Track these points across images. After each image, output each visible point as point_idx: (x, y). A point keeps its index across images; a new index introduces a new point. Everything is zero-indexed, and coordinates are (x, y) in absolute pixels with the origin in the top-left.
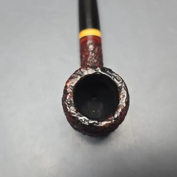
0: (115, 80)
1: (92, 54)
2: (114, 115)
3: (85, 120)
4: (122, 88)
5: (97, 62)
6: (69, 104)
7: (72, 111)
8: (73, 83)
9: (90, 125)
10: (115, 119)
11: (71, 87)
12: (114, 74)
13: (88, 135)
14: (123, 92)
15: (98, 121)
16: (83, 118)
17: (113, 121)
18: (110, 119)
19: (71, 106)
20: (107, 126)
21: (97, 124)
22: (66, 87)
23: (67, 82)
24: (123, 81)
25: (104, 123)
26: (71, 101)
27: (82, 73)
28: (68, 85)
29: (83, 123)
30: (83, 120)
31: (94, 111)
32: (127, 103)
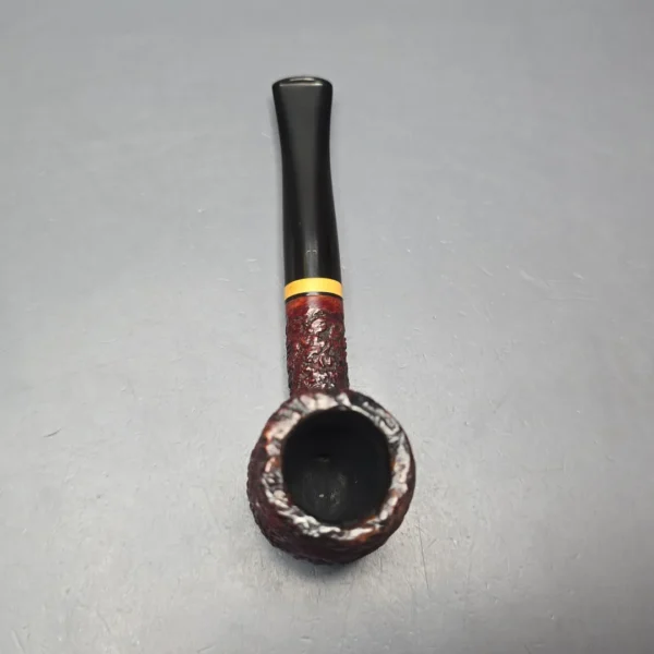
0: (382, 425)
1: (318, 341)
2: (378, 513)
3: (311, 526)
4: (398, 446)
5: (332, 362)
6: (271, 485)
7: (278, 503)
8: (281, 431)
9: (324, 537)
10: (382, 523)
11: (276, 442)
12: (381, 412)
13: (310, 560)
14: (402, 456)
15: (342, 528)
16: (304, 520)
17: (378, 526)
18: (370, 522)
19: (278, 489)
20: (363, 540)
21: (340, 534)
22: (263, 440)
23: (267, 428)
24: (401, 430)
25: (356, 533)
26: (275, 478)
27: (304, 405)
28: (270, 435)
29: (305, 532)
30: (307, 525)
31: (322, 496)
32: (411, 482)
